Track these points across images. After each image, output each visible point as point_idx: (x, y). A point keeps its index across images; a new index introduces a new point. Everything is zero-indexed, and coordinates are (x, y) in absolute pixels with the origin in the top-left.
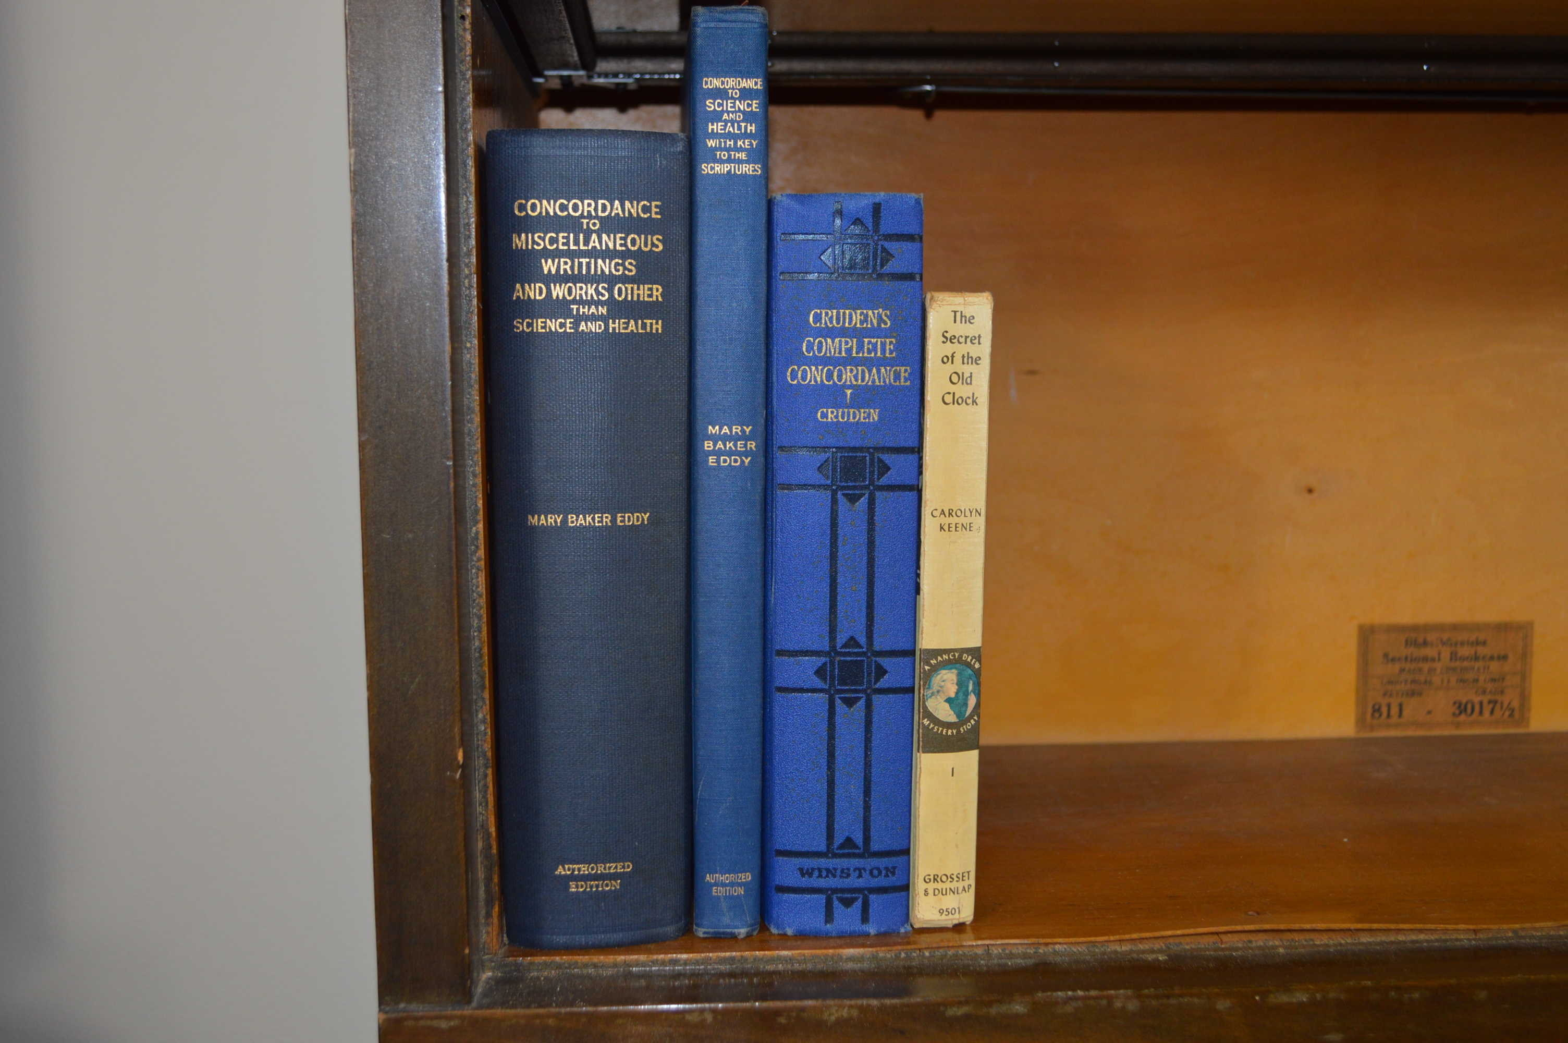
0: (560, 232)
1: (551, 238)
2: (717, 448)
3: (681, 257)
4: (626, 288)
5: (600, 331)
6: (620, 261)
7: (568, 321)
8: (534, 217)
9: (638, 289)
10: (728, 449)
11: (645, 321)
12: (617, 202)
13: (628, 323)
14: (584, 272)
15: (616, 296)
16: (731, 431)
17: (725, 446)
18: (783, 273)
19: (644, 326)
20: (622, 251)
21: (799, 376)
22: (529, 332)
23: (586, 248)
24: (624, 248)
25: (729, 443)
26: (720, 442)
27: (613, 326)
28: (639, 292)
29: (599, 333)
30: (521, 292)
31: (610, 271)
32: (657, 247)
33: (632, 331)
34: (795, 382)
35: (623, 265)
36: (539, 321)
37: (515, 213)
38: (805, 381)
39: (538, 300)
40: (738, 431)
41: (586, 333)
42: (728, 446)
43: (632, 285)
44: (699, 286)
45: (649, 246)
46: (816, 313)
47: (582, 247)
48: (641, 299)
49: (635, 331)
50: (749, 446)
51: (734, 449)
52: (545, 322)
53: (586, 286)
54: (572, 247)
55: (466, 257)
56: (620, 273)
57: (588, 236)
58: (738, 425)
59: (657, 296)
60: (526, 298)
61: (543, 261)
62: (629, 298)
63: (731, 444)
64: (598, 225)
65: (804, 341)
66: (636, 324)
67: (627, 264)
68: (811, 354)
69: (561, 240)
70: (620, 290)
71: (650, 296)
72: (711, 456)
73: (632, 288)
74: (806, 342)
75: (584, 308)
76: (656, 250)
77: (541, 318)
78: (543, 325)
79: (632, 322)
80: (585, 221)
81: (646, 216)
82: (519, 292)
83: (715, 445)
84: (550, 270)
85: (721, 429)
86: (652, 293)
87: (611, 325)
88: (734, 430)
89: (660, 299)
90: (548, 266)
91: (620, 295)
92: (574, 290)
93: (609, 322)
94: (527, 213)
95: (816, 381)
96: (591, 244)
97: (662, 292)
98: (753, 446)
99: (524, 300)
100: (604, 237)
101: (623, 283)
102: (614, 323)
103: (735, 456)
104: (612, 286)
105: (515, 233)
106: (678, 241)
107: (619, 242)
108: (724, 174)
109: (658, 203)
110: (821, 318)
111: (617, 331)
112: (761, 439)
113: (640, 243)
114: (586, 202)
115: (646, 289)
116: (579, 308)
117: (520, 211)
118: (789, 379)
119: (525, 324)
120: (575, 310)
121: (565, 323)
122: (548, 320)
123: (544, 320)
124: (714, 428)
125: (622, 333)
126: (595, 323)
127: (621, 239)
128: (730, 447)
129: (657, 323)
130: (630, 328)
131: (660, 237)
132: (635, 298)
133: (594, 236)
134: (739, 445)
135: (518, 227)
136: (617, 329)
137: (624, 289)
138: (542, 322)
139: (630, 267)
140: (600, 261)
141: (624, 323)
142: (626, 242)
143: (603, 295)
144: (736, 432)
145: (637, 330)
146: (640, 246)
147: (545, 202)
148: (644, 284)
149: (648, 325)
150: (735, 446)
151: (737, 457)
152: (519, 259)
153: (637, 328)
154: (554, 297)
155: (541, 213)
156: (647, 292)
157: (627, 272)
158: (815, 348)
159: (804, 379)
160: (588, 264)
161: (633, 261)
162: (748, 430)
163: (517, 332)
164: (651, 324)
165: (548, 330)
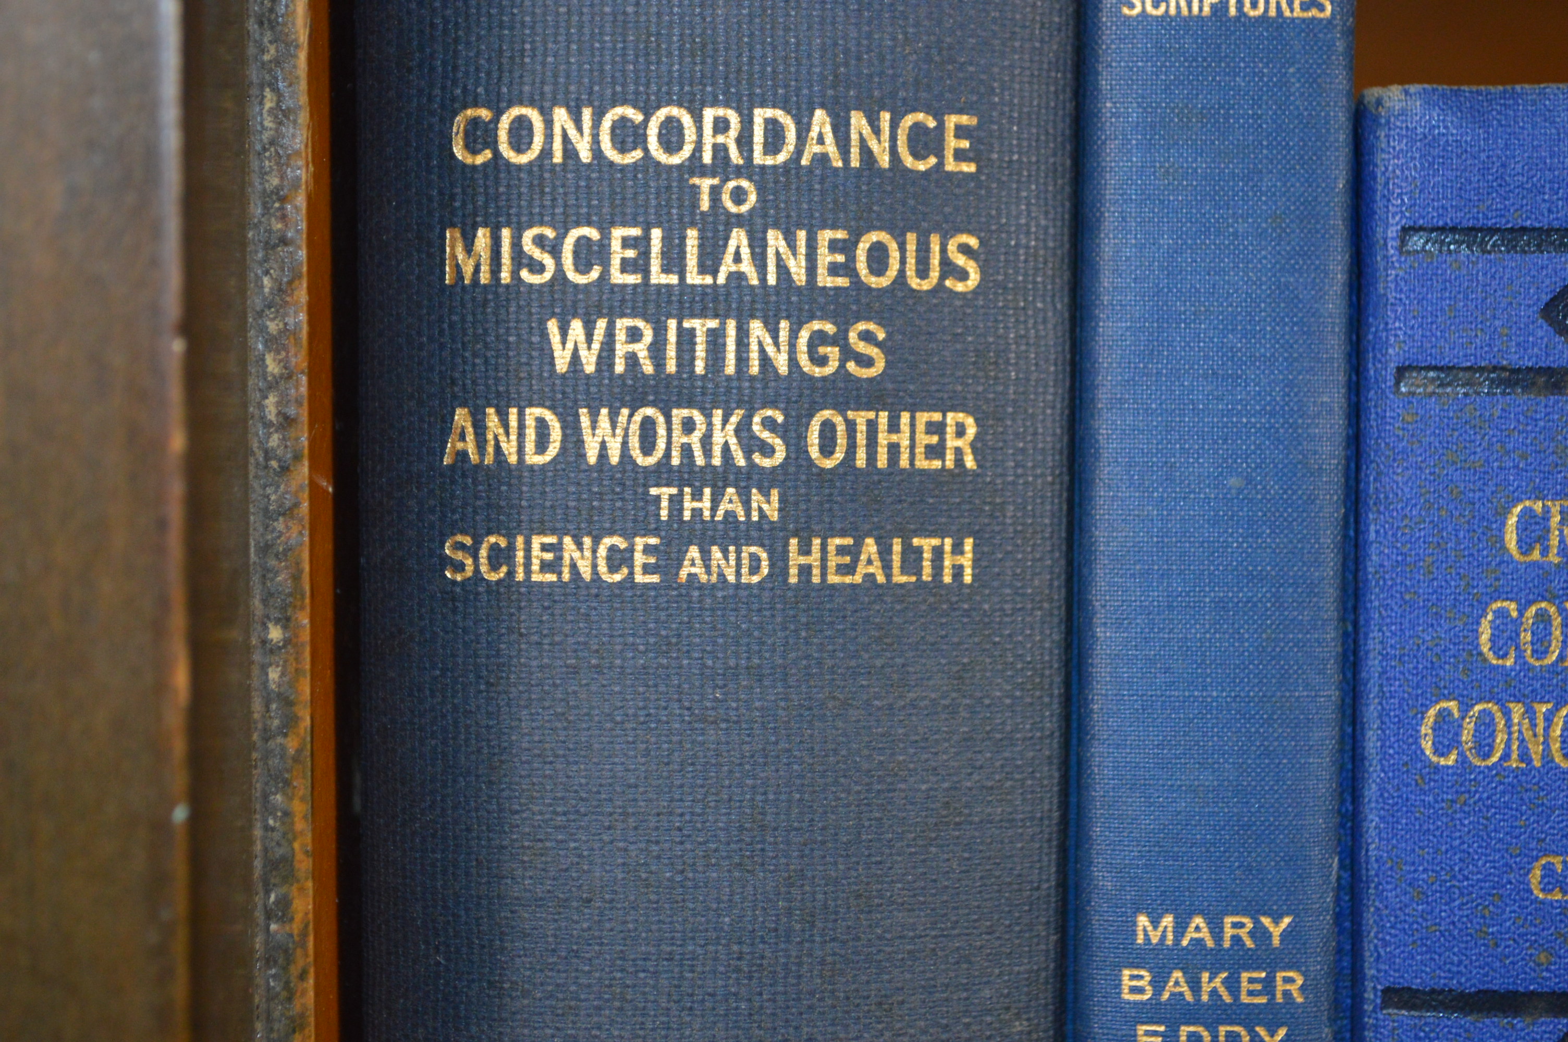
0: (613, 224)
1: (582, 244)
2: (1166, 996)
3: (1044, 310)
4: (851, 426)
5: (755, 579)
6: (829, 328)
7: (640, 542)
8: (519, 168)
9: (894, 427)
10: (1205, 998)
11: (916, 541)
12: (820, 115)
13: (854, 552)
14: (700, 367)
15: (814, 452)
16: (1217, 930)
17: (1195, 986)
18: (1410, 368)
19: (912, 558)
20: (837, 289)
21: (1466, 736)
22: (499, 582)
23: (709, 280)
24: (842, 282)
25: (1211, 980)
26: (1177, 975)
27: (803, 560)
28: (894, 438)
29: (749, 586)
30: (470, 437)
31: (793, 361)
32: (963, 275)
33: (870, 577)
34: (1451, 760)
35: (840, 340)
36: (536, 542)
37: (452, 155)
38: (1487, 756)
39: (532, 468)
40: (1243, 933)
41: (701, 587)
42: (1206, 988)
43: (871, 415)
44: (1106, 415)
45: (935, 274)
46: (1527, 513)
47: (694, 278)
48: (904, 462)
49: (881, 579)
50: (1280, 987)
51: (1227, 999)
52: (557, 548)
53: (708, 416)
54: (658, 277)
55: (270, 313)
56: (829, 370)
57: (715, 245)
58: (1244, 913)
59: (958, 451)
60: (489, 459)
61: (553, 326)
62: (861, 460)
63: (1217, 982)
64: (753, 198)
65: (1484, 614)
66: (885, 553)
67: (853, 336)
68: (1509, 663)
69: (618, 253)
70: (828, 429)
71: (935, 452)
72: (1143, 1023)
73: (872, 426)
74: (1490, 617)
75: (697, 496)
76: (960, 287)
77: (542, 533)
78: (549, 556)
79: (870, 546)
80: (706, 184)
81: (922, 167)
82: (463, 437)
83: (1158, 983)
84: (575, 357)
85: (1180, 928)
86: (943, 440)
87: (795, 560)
88: (1229, 932)
89: (970, 462)
90: (570, 345)
91: (827, 448)
92: (661, 431)
93: (786, 545)
94: (497, 154)
95: (1525, 756)
96: (727, 267)
97: (978, 437)
98: (1294, 988)
99: (479, 467)
100: (775, 240)
101: (841, 408)
102: (805, 550)
103: (1231, 1023)
104: (799, 417)
105: (453, 225)
106: (1036, 256)
107: (825, 257)
108: (1200, 17)
109: (965, 119)
110: (1548, 530)
111: (816, 580)
112: (1319, 964)
113: (903, 261)
114: (709, 114)
115: (921, 427)
116: (681, 494)
117: (472, 148)
118: (1427, 746)
119: (483, 553)
120: (665, 504)
121: (631, 550)
122: (567, 540)
123: (551, 540)
124: (1155, 923)
125: (833, 587)
126: (738, 553)
127: (834, 246)
128: (1214, 993)
129: (958, 549)
130: (862, 570)
131: (973, 242)
132: (882, 461)
133: (738, 238)
134: (1244, 984)
135: (464, 204)
136: (816, 571)
137: (841, 428)
138: (545, 548)
139: (862, 347)
140: (757, 328)
141: (841, 550)
142: (851, 259)
143: (768, 450)
144: (1236, 939)
145: (889, 576)
146: (902, 272)
147: (561, 115)
148: (913, 410)
149: (927, 555)
150: (1232, 985)
151: (1237, 1029)
152: (463, 320)
153: (887, 567)
154: (592, 457)
155: (546, 152)
156: (924, 439)
157: (851, 366)
158: (1526, 637)
159: (1484, 746)
160: (716, 339)
161: (872, 326)
162: (1277, 929)
163: (454, 582)
164: (938, 553)
165: (566, 576)
